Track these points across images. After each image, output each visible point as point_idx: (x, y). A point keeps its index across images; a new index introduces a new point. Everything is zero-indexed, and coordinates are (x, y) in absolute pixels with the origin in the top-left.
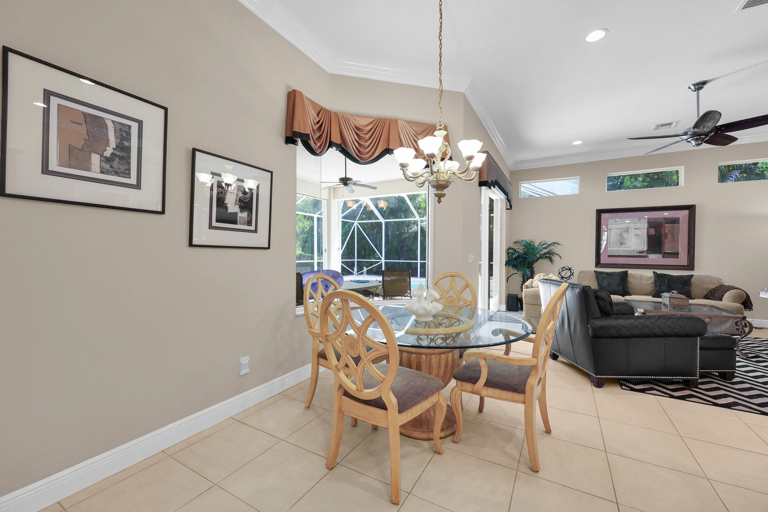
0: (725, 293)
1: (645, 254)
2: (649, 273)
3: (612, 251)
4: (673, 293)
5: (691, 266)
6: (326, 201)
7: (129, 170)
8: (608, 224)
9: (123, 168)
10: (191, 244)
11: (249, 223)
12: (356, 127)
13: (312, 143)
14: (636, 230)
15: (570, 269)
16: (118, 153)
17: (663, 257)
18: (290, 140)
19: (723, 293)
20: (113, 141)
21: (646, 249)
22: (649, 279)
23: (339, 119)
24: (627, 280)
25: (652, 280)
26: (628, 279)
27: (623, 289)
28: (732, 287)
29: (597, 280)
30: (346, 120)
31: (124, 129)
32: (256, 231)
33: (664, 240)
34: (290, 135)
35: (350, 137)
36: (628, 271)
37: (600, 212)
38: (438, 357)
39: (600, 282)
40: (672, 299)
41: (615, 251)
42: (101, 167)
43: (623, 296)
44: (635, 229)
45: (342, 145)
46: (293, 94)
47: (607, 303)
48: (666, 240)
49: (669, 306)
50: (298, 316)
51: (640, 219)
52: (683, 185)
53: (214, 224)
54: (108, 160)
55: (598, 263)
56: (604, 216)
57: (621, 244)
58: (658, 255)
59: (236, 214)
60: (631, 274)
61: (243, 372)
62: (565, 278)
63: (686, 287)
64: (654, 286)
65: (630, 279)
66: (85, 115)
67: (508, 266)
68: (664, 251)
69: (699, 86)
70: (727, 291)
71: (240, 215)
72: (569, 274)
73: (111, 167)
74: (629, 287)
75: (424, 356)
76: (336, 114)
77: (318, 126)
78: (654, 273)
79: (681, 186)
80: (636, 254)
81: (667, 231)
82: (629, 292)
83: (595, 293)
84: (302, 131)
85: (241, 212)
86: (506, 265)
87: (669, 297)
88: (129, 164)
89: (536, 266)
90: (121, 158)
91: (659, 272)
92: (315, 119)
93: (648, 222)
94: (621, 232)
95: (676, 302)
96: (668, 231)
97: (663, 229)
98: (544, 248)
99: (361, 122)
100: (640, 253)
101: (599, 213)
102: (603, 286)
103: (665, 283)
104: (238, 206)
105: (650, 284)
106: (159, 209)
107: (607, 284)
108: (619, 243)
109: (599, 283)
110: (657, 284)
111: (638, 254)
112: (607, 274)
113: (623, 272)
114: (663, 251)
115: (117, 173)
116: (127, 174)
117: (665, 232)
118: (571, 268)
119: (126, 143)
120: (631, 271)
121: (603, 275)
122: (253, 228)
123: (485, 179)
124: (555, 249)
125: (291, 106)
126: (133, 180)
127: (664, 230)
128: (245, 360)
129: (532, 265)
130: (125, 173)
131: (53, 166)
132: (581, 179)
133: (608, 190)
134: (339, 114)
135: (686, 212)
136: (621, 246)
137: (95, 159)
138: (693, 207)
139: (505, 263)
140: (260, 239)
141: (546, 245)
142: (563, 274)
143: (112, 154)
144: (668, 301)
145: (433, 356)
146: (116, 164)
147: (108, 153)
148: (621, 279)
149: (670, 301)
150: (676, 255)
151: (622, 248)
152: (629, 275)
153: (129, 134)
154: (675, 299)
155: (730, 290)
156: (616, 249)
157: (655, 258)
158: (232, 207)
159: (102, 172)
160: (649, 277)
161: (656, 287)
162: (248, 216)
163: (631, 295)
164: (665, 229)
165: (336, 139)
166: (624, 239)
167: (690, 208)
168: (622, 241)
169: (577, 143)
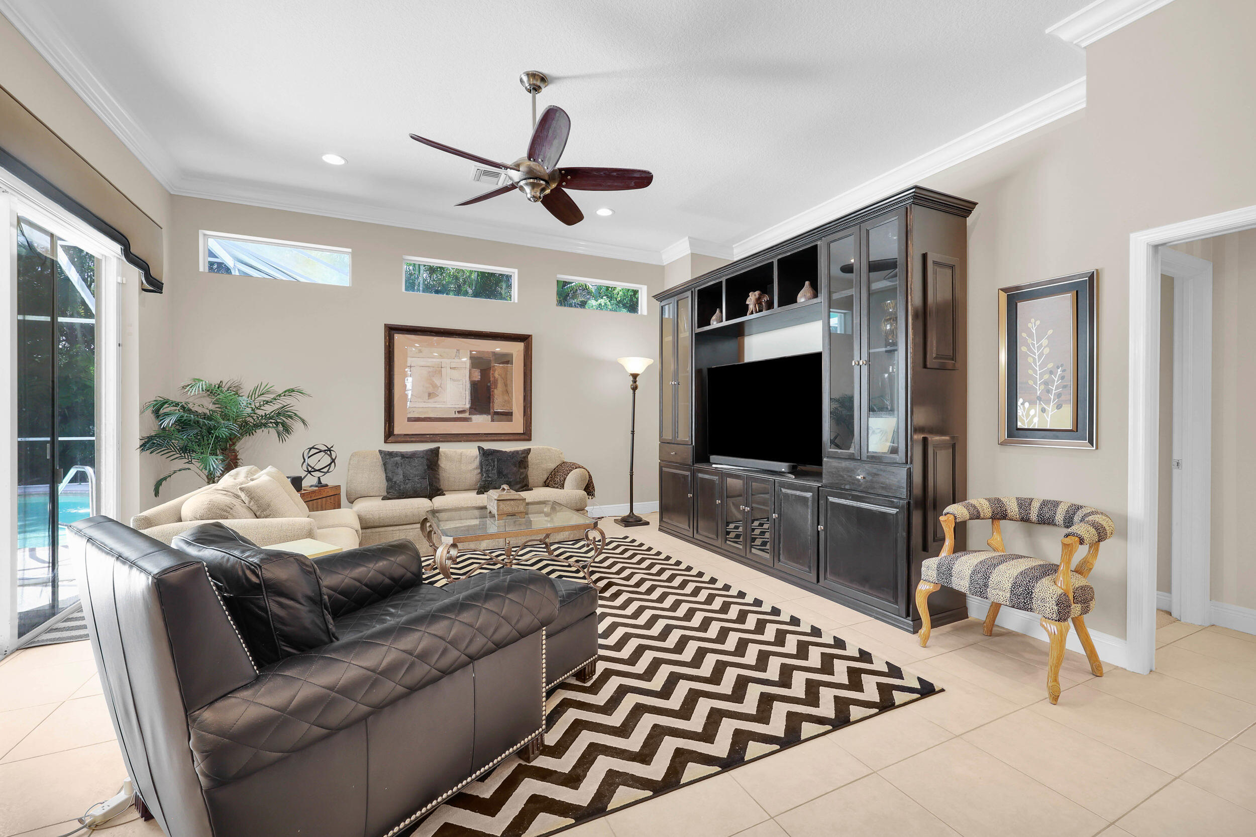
0: (567, 476)
1: (466, 415)
2: (471, 450)
3: (414, 409)
4: (504, 489)
5: (526, 435)
8: (407, 357)
14: (453, 371)
15: (329, 450)
17: (493, 420)
19: (565, 475)
21: (468, 406)
22: (472, 460)
24: (439, 465)
25: (477, 463)
26: (439, 462)
27: (431, 484)
28: (574, 464)
29: (385, 470)
33: (493, 391)
36: (439, 448)
37: (392, 330)
39: (390, 475)
40: (501, 503)
41: (420, 410)
43: (430, 497)
44: (451, 368)
47: (300, 603)
48: (495, 390)
49: (496, 516)
51: (458, 350)
52: (516, 301)
55: (389, 434)
56: (399, 339)
57: (430, 396)
58: (485, 416)
60: (444, 454)
62: (319, 470)
63: (522, 471)
64: (480, 473)
65: (443, 463)
67: (151, 453)
68: (494, 410)
69: (536, 80)
70: (569, 472)
72: (327, 460)
74: (441, 478)
78: (479, 448)
79: (514, 302)
80: (452, 416)
81: (496, 375)
82: (440, 490)
83: (254, 572)
86: (143, 447)
87: (498, 500)
89: (244, 446)
91: (487, 446)
93: (470, 359)
94: (429, 372)
95: (507, 508)
96: (499, 375)
97: (491, 371)
100: (459, 412)
101: (389, 332)
102: (395, 482)
103: (494, 466)
105: (474, 469)
107: (402, 477)
108: (427, 395)
109: (388, 475)
110: (484, 470)
111: (456, 416)
112: (403, 456)
113: (431, 450)
114: (492, 411)
117: (495, 378)
118: (332, 447)
120: (445, 448)
121: (395, 459)
124: (296, 404)
127: (493, 374)
129: (234, 444)
132: (354, 256)
133: (406, 290)
135: (520, 346)
136: (430, 401)
138: (530, 337)
139: (138, 443)
141: (272, 396)
142: (312, 462)
144: (496, 508)
148: (427, 465)
149: (498, 506)
150: (507, 415)
151: (431, 404)
152: (441, 455)
154: (505, 502)
155: (572, 470)
156: (421, 405)
157: (481, 423)
160: (472, 457)
161: (482, 475)
163: (444, 495)
164: (494, 371)
166: (435, 386)
167: (524, 339)
168: (431, 390)
169: (333, 159)
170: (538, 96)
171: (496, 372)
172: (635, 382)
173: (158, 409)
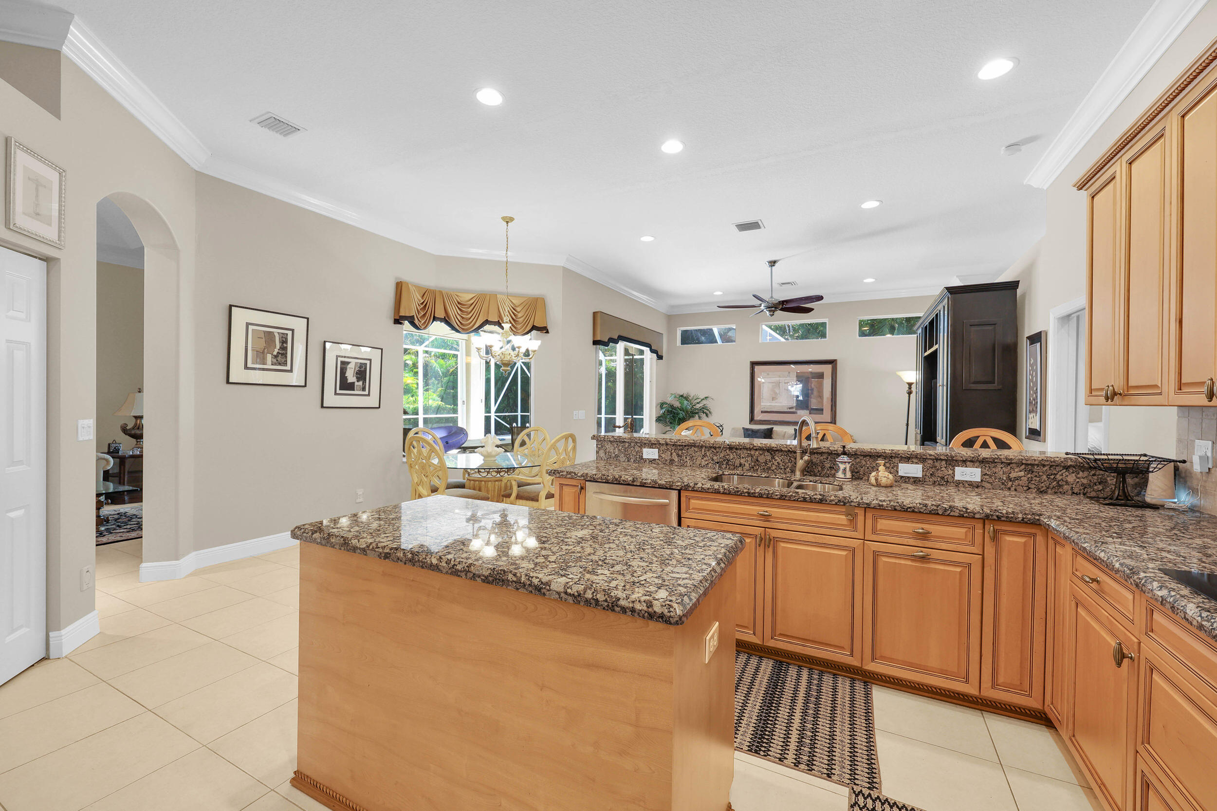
1: (794, 410)
2: (791, 430)
3: (765, 407)
5: (833, 422)
6: (464, 342)
7: (286, 361)
8: (762, 377)
9: (283, 360)
10: (322, 407)
11: (364, 389)
12: (459, 303)
13: (416, 321)
14: (786, 384)
16: (280, 352)
17: (810, 414)
18: (398, 321)
20: (278, 345)
21: (795, 405)
23: (443, 297)
26: (772, 436)
30: (450, 296)
31: (284, 336)
32: (369, 395)
33: (811, 396)
34: (397, 318)
35: (453, 312)
36: (775, 428)
37: (753, 364)
38: (493, 483)
41: (768, 407)
42: (272, 362)
45: (446, 318)
46: (400, 285)
48: (814, 396)
50: (404, 463)
51: (789, 372)
52: (830, 338)
53: (338, 391)
54: (276, 357)
55: (752, 420)
56: (757, 368)
57: (773, 399)
58: (805, 411)
59: (354, 383)
60: (776, 431)
61: (358, 501)
65: (774, 436)
66: (265, 332)
67: (658, 422)
68: (812, 407)
69: (773, 263)
71: (356, 383)
73: (277, 360)
75: (483, 482)
76: (441, 292)
77: (422, 306)
79: (828, 338)
80: (786, 410)
81: (813, 386)
84: (407, 315)
85: (358, 381)
86: (656, 421)
88: (286, 357)
90: (282, 354)
92: (420, 301)
93: (797, 376)
94: (773, 386)
96: (815, 385)
97: (809, 384)
98: (698, 403)
99: (465, 298)
100: (791, 408)
104: (355, 377)
106: (304, 385)
108: (771, 399)
111: (789, 410)
113: (768, 429)
114: (809, 408)
115: (280, 364)
116: (285, 364)
119: (285, 345)
120: (777, 428)
122: (366, 393)
123: (598, 338)
124: (710, 404)
125: (398, 297)
126: (288, 368)
127: (811, 385)
128: (360, 492)
129: (686, 421)
130: (284, 363)
131: (249, 365)
133: (761, 341)
134: (443, 292)
135: (830, 366)
136: (774, 401)
137: (269, 357)
138: (835, 362)
139: (655, 419)
140: (373, 401)
141: (700, 400)
143: (278, 353)
145: (490, 482)
146: (279, 359)
147: (275, 353)
150: (820, 410)
151: (774, 404)
153: (286, 339)
156: (769, 404)
157: (801, 415)
158: (351, 377)
159: (272, 364)
160: (792, 434)
162: (363, 384)
164: (811, 383)
165: (440, 313)
166: (776, 393)
167: (832, 362)
168: (774, 396)
169: (719, 293)
170: (773, 268)
171: (813, 385)
172: (910, 388)
173: (662, 405)
